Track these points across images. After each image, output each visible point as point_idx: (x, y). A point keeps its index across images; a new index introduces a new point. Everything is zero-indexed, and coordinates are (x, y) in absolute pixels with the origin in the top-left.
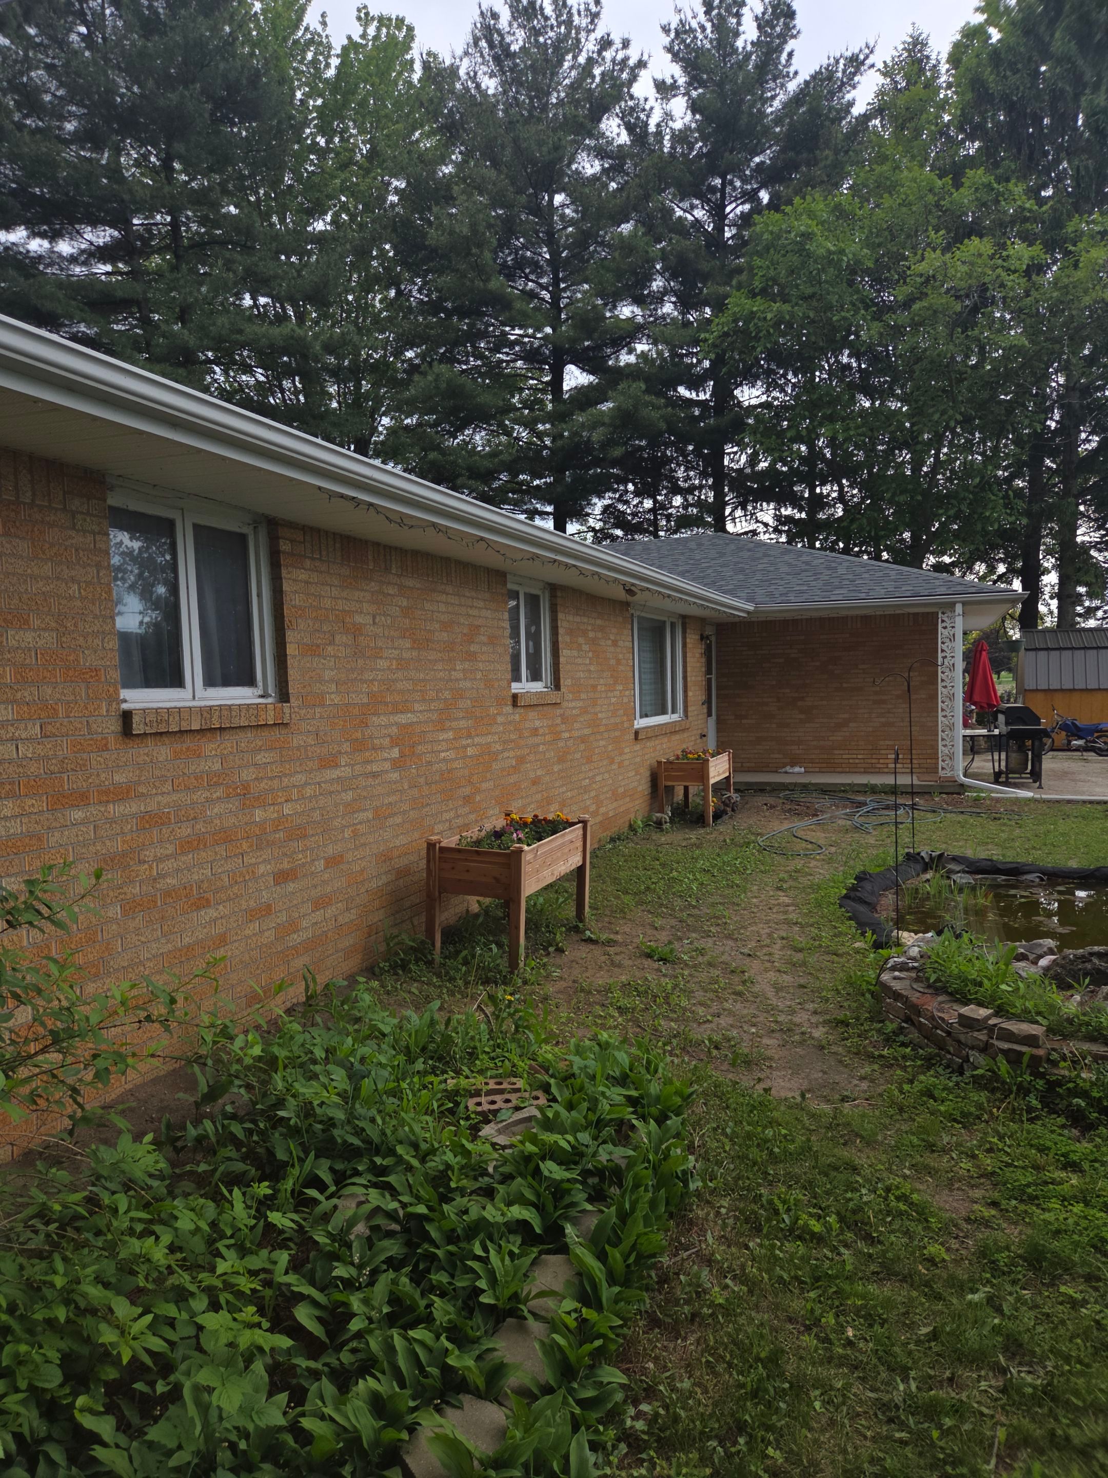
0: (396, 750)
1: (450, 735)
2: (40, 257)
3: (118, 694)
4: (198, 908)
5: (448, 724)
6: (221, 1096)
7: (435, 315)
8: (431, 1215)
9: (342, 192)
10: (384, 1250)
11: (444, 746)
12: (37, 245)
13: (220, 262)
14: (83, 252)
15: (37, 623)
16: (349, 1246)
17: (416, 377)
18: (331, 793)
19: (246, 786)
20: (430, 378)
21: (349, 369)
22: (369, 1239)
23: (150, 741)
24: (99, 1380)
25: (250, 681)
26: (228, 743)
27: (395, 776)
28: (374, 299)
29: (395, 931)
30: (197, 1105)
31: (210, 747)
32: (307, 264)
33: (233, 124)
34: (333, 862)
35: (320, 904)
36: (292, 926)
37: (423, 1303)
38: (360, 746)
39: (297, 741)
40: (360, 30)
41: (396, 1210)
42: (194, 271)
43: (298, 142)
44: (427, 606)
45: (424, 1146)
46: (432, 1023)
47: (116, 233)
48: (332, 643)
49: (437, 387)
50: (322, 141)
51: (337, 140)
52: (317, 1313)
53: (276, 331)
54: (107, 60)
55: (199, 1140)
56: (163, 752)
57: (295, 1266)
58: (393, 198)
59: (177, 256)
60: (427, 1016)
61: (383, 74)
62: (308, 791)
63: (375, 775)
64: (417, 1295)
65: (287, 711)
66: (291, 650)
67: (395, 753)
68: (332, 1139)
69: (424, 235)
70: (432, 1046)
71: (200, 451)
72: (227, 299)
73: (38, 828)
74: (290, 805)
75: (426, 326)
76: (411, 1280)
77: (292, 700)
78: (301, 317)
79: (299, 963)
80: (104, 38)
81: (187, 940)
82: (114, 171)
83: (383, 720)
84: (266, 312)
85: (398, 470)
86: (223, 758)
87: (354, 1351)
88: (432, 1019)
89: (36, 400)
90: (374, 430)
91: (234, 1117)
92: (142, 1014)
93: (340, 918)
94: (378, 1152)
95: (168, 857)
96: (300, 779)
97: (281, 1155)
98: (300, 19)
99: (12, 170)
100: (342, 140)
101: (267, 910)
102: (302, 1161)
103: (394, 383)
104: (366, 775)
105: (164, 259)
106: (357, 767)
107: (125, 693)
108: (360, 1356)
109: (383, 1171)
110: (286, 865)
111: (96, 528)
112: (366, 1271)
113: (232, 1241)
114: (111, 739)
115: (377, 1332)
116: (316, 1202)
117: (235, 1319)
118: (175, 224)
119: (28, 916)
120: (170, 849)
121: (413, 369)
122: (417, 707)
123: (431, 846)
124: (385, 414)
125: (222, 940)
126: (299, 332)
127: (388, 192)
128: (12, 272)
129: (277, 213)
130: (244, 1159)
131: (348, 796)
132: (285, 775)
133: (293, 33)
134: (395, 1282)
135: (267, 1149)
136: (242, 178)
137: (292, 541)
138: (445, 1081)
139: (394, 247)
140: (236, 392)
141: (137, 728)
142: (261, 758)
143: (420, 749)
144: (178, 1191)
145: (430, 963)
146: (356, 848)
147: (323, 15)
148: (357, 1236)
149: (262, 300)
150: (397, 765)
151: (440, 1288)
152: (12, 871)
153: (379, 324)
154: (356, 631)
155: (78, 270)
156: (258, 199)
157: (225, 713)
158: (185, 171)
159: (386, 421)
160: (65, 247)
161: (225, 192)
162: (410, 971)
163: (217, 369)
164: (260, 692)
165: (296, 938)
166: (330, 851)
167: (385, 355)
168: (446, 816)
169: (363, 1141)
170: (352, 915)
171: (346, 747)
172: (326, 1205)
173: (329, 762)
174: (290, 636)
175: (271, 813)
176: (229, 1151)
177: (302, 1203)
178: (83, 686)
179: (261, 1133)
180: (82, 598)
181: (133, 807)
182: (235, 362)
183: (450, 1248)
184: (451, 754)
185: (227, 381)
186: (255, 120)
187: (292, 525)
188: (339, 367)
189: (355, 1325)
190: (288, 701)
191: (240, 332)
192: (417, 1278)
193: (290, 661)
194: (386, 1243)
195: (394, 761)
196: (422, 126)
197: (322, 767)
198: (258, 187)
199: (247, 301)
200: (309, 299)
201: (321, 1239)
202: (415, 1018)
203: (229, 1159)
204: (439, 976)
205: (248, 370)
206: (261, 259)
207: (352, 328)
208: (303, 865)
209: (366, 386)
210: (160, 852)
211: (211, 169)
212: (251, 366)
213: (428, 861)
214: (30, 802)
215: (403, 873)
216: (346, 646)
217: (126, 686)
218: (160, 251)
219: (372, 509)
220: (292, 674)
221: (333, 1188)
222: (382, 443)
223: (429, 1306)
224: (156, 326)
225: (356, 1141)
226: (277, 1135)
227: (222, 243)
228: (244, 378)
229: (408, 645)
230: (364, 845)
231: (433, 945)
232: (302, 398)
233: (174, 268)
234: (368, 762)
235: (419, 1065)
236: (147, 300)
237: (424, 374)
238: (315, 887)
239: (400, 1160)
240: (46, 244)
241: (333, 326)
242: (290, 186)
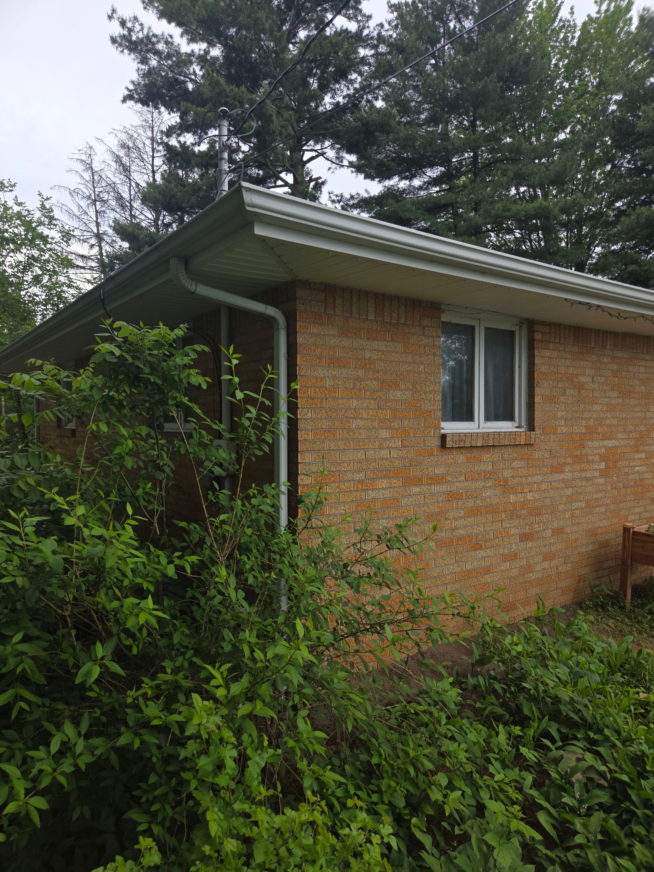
0: (603, 464)
1: (643, 455)
2: (405, 190)
3: (439, 424)
4: (476, 549)
5: (642, 448)
6: (487, 664)
7: (639, 175)
8: (632, 784)
9: (578, 112)
10: (597, 796)
11: (638, 462)
12: (403, 184)
13: (499, 172)
14: (425, 183)
15: (403, 386)
16: (572, 785)
17: (623, 218)
18: (558, 488)
19: (506, 481)
20: (633, 217)
21: (576, 221)
22: (585, 784)
23: (454, 452)
24: (423, 812)
25: (511, 418)
26: (497, 455)
27: (602, 481)
28: (595, 174)
29: (597, 583)
30: (473, 665)
31: (486, 456)
32: (553, 162)
33: (512, 90)
34: (557, 532)
35: (547, 557)
36: (529, 569)
37: (626, 842)
38: (578, 460)
39: (538, 455)
40: (597, 9)
41: (605, 772)
42: (484, 180)
43: (551, 89)
44: (631, 369)
45: (624, 734)
46: (627, 651)
47: (443, 169)
48: (564, 394)
49: (638, 223)
50: (566, 85)
51: (576, 81)
52: (552, 821)
53: (530, 206)
54: (444, 74)
55: (476, 687)
56: (461, 458)
57: (536, 785)
58: (613, 107)
59: (475, 175)
60: (624, 645)
61: (610, 32)
62: (544, 486)
63: (587, 479)
64: (622, 835)
65: (533, 436)
66: (537, 399)
67: (603, 465)
68: (559, 711)
69: (634, 126)
70: (627, 666)
71: (496, 286)
72: (501, 193)
73: (397, 495)
74: (531, 494)
75: (633, 184)
76: (616, 822)
77: (536, 429)
78: (545, 195)
79: (534, 591)
80: (444, 63)
81: (468, 567)
82: (445, 135)
83: (596, 444)
84: (524, 197)
85: (605, 279)
86: (493, 464)
87: (577, 855)
88: (627, 648)
89: (414, 269)
90: (590, 256)
91: (495, 678)
92: (456, 611)
93: (560, 568)
94: (590, 729)
95: (460, 518)
96: (539, 478)
97: (526, 711)
98: (557, 15)
99: (394, 147)
100: (580, 80)
101: (515, 556)
102: (540, 720)
103: (608, 224)
104: (581, 479)
105: (467, 178)
106: (576, 473)
107: (443, 424)
108: (581, 860)
109: (593, 742)
110: (527, 530)
111: (434, 334)
112: (586, 806)
113: (498, 756)
114: (435, 449)
115: (593, 849)
116: (548, 749)
117: (507, 810)
118: (475, 157)
119: (398, 545)
120: (462, 513)
121: (620, 213)
122: (620, 436)
123: (626, 530)
124: (597, 245)
125: (488, 570)
126: (545, 204)
127: (609, 104)
128: (391, 201)
129: (535, 135)
130: (502, 705)
131: (569, 491)
132: (530, 476)
133: (552, 25)
134: (605, 820)
135: (516, 705)
136: (515, 120)
137: (542, 333)
138: (638, 693)
139: (612, 138)
140: (502, 245)
141: (449, 444)
142: (515, 464)
143: (620, 464)
144: (464, 714)
145: (622, 608)
146: (573, 525)
147: (572, 8)
148: (578, 780)
149: (522, 189)
150: (604, 474)
151: (639, 837)
152: (384, 517)
153: (599, 189)
154: (581, 387)
155: (422, 193)
156: (524, 131)
157: (496, 437)
158: (483, 125)
159: (598, 249)
160: (417, 182)
161: (505, 131)
162: (608, 611)
163: (492, 234)
164: (517, 425)
165: (532, 576)
166: (555, 525)
167: (601, 207)
168: (637, 510)
169: (580, 719)
170: (568, 567)
171: (569, 460)
172: (556, 753)
173: (558, 469)
174: (537, 391)
175: (520, 498)
176: (492, 699)
177: (538, 746)
178: (423, 420)
179: (511, 693)
180: (425, 373)
181: (443, 488)
182: (503, 228)
183: (647, 811)
184: (643, 469)
185: (498, 240)
186: (525, 84)
187: (543, 323)
188: (570, 221)
189: (579, 839)
190: (534, 430)
191: (509, 210)
192: (622, 823)
193: (536, 406)
194: (597, 792)
195: (601, 471)
196: (636, 57)
197: (553, 472)
198: (524, 123)
199: (513, 191)
200: (553, 183)
201: (554, 775)
202: (614, 644)
203: (493, 704)
204: (630, 618)
205: (510, 231)
206: (524, 165)
207: (580, 194)
208: (538, 532)
209: (585, 229)
210: (456, 514)
211: (498, 120)
212: (512, 230)
213: (624, 540)
214: (394, 481)
215: (604, 545)
216: (573, 396)
217: (444, 420)
218: (465, 174)
219: (599, 309)
220: (538, 414)
221: (560, 744)
222: (595, 264)
223: (630, 846)
224: (461, 215)
225: (576, 718)
226: (522, 697)
227: (501, 161)
228: (508, 237)
229: (616, 395)
230: (578, 523)
231: (625, 596)
232: (543, 244)
233: (473, 181)
234: (583, 470)
235: (618, 677)
236: (457, 202)
237: (629, 215)
238: (545, 546)
239: (607, 738)
240: (407, 182)
241: (565, 196)
242: (545, 117)
